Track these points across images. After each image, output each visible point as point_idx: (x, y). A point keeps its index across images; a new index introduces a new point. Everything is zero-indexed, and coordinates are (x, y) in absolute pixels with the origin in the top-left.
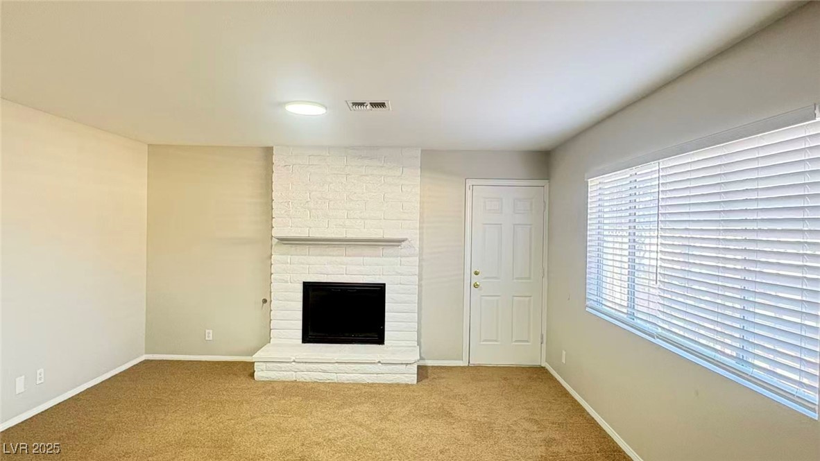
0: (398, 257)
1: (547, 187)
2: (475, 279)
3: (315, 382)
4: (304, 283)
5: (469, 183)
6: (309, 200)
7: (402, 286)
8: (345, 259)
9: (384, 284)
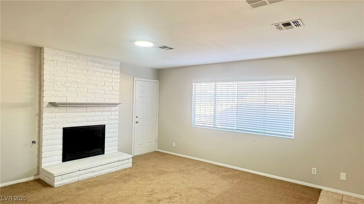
0: (110, 111)
1: (158, 83)
2: (137, 120)
3: (89, 178)
4: (64, 128)
5: (135, 79)
6: (66, 81)
7: (112, 125)
8: (86, 114)
9: (105, 125)
